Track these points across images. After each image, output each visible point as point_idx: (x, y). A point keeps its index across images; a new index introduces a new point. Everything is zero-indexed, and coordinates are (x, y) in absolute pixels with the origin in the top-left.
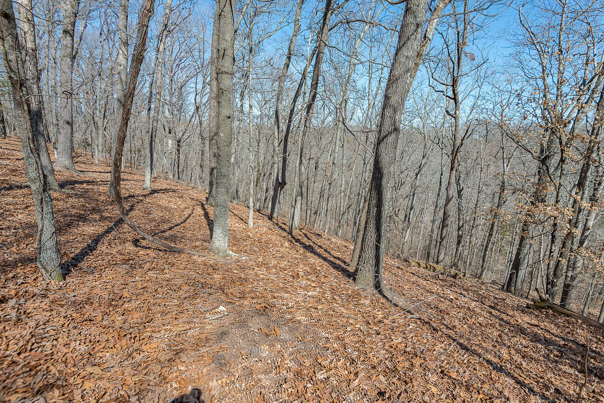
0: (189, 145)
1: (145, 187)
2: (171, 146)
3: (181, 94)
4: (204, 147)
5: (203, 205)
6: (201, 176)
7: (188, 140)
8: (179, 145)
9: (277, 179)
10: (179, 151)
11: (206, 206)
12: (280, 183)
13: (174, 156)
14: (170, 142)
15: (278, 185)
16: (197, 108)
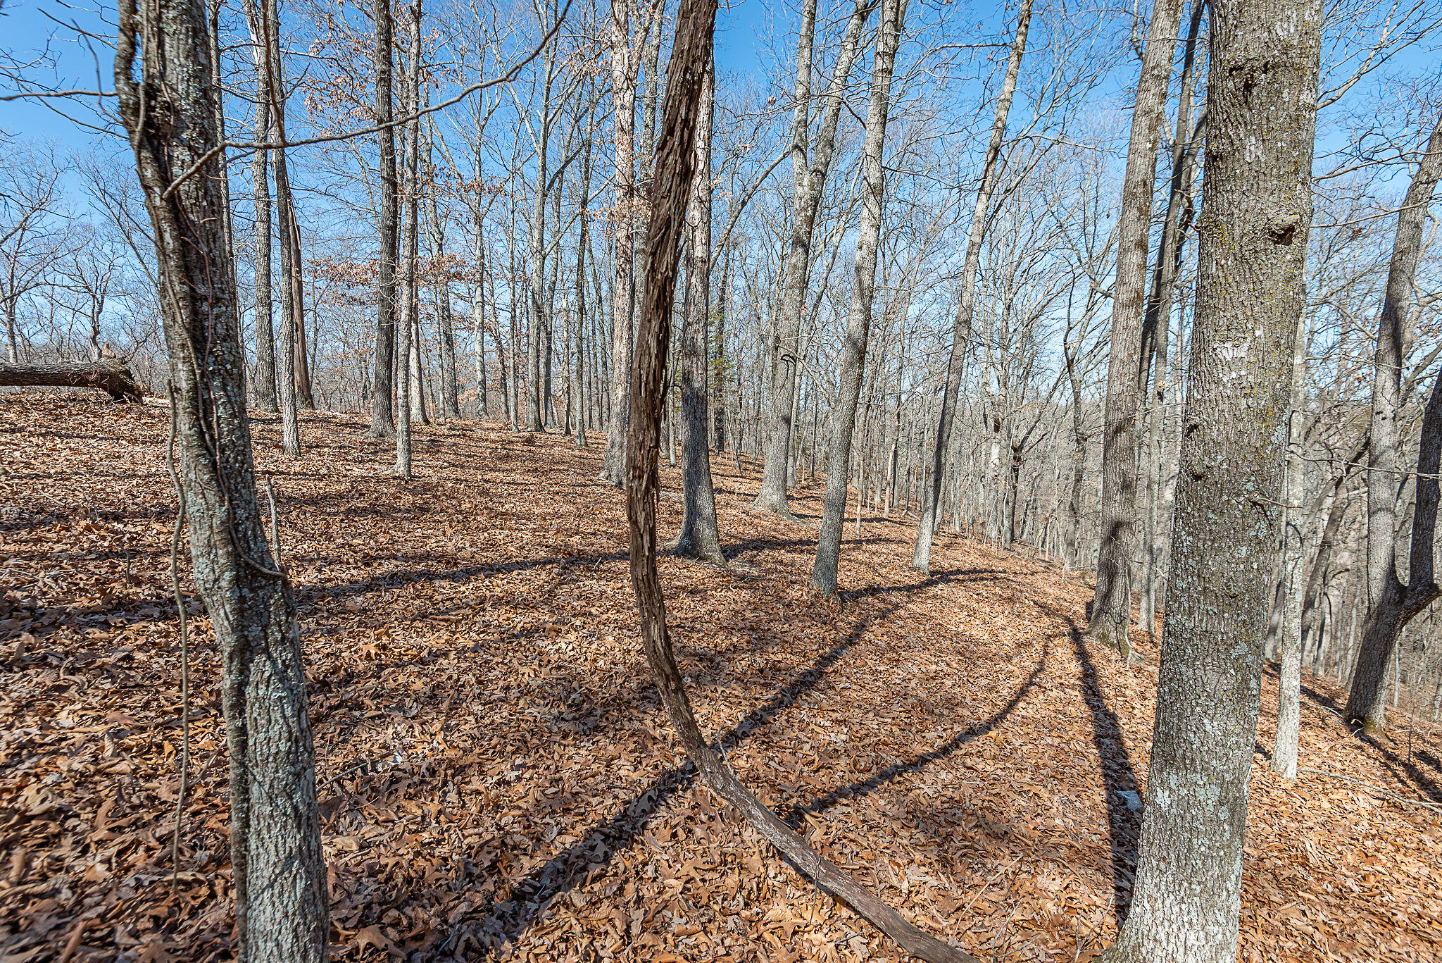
0: (1043, 458)
1: (916, 562)
2: (997, 461)
3: (1028, 337)
4: (1084, 459)
5: (1076, 636)
6: (1069, 536)
7: (1041, 446)
8: (1017, 459)
9: (1391, 572)
10: (1015, 470)
11: (1090, 642)
12: (1401, 589)
13: (1003, 486)
14: (995, 451)
15: (1392, 593)
16: (1070, 364)
